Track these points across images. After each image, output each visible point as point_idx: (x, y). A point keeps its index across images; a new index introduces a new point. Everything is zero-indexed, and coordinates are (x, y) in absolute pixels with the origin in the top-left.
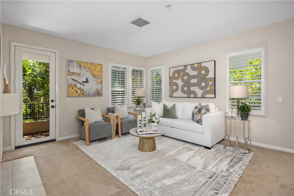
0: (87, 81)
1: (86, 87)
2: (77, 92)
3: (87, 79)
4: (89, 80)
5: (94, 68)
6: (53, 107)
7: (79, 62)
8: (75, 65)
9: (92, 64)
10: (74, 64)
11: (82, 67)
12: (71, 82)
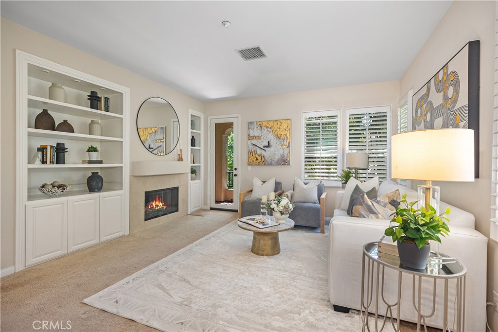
0: (269, 146)
1: (267, 154)
2: (257, 159)
3: (268, 142)
4: (271, 143)
5: (279, 126)
6: (235, 175)
7: (260, 122)
8: (256, 126)
9: (276, 121)
10: (254, 127)
11: (263, 128)
12: (251, 148)
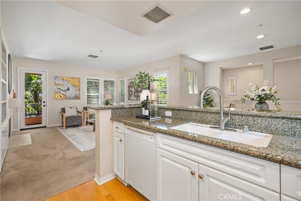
0: (68, 89)
1: (68, 93)
2: (61, 96)
3: (68, 88)
4: (70, 88)
5: (74, 80)
7: (63, 77)
8: (60, 79)
9: (72, 78)
10: (59, 79)
11: (65, 80)
12: (57, 90)
